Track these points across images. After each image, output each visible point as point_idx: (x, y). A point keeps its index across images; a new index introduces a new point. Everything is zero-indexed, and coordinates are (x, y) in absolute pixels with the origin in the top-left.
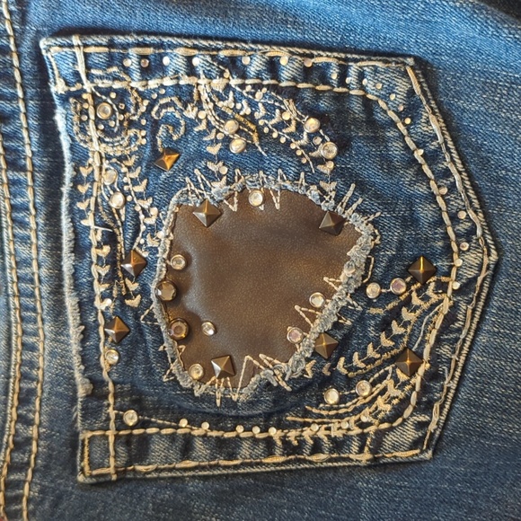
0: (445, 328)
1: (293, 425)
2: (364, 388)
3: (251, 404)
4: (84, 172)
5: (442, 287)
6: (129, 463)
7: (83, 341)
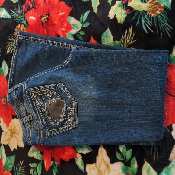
0: (75, 111)
1: (64, 126)
2: (69, 120)
3: (59, 125)
4: (36, 103)
5: (73, 107)
6: (50, 134)
7: (42, 122)
